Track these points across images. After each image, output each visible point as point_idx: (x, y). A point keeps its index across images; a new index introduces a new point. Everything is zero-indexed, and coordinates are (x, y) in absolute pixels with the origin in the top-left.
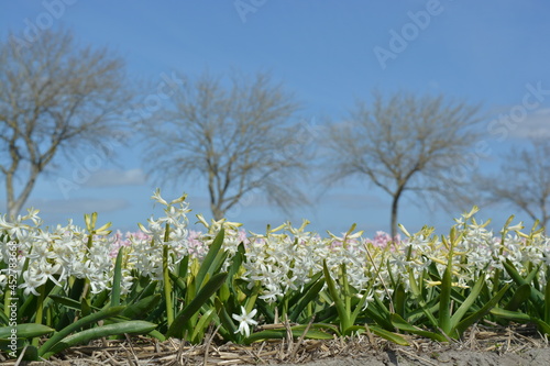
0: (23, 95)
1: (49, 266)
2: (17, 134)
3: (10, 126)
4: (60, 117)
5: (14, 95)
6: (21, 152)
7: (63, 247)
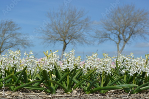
0: (121, 23)
1: (137, 69)
2: (120, 33)
3: (118, 31)
4: (132, 29)
5: (119, 23)
6: (121, 38)
7: (140, 63)
